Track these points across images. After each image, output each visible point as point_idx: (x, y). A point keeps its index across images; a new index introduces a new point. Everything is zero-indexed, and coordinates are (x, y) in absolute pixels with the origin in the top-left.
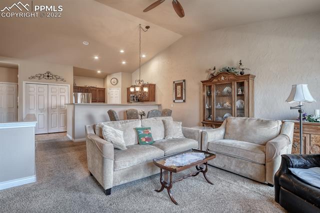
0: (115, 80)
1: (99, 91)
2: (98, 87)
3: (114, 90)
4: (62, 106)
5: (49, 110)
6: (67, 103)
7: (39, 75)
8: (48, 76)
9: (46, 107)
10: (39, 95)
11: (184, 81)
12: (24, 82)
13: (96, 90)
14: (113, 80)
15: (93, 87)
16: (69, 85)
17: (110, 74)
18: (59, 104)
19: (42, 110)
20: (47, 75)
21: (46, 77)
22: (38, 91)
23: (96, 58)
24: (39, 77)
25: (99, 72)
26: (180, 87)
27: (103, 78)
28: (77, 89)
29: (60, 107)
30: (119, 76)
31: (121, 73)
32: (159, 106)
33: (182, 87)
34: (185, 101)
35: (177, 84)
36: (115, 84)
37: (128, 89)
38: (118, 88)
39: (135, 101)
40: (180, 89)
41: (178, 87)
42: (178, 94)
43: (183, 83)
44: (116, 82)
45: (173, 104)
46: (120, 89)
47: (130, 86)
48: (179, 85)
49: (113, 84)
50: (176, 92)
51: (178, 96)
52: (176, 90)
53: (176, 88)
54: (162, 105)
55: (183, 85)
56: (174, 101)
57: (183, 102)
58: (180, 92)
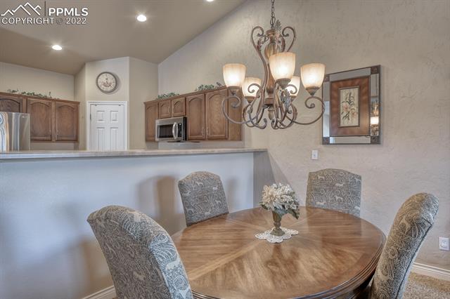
0: (111, 80)
2: (53, 97)
3: (107, 108)
11: (376, 70)
13: (48, 107)
14: (103, 79)
15: (39, 97)
17: (94, 61)
25: (57, 47)
26: (355, 92)
27: (73, 71)
30: (122, 67)
31: (128, 58)
32: (257, 153)
33: (364, 90)
34: (381, 141)
35: (341, 83)
36: (109, 89)
37: (148, 106)
38: (120, 102)
39: (175, 137)
40: (356, 101)
41: (344, 94)
42: (347, 116)
43: (368, 77)
44: (113, 85)
45: (320, 151)
46: (126, 104)
47: (153, 98)
48: (352, 86)
49: (105, 89)
50: (335, 109)
51: (344, 123)
52: (334, 102)
53: (335, 95)
54: (269, 151)
55: (368, 85)
56: (325, 141)
57: (372, 143)
58: (355, 108)
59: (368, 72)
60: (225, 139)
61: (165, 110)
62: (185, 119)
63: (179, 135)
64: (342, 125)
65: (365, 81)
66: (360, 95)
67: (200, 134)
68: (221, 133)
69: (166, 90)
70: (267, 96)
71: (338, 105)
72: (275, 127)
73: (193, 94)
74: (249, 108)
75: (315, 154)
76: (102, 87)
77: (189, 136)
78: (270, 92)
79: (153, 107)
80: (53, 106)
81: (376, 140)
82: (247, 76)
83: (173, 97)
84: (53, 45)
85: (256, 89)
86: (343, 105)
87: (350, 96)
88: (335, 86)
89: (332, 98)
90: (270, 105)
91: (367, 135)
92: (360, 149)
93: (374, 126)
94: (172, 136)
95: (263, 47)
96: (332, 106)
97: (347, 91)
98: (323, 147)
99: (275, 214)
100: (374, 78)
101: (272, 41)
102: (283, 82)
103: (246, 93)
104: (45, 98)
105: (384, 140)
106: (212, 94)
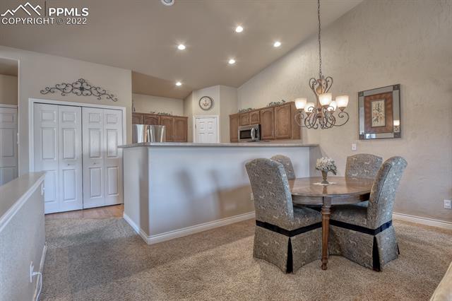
0: (208, 101)
1: (177, 121)
2: (173, 115)
3: (206, 120)
4: (111, 152)
5: (85, 161)
6: (120, 144)
7: (64, 86)
8: (82, 89)
9: (78, 154)
10: (63, 129)
11: (397, 87)
12: (31, 101)
13: (171, 121)
14: (203, 101)
15: (166, 115)
16: (124, 109)
17: (197, 90)
18: (104, 146)
19: (70, 161)
20: (79, 85)
21: (79, 91)
22: (60, 119)
23: (182, 47)
24: (63, 91)
25: (179, 84)
26: (382, 103)
27: (184, 98)
28: (138, 118)
29: (107, 154)
30: (215, 93)
31: (219, 86)
32: (311, 147)
33: (389, 101)
34: (402, 135)
35: (372, 97)
36: (207, 107)
37: (232, 117)
38: (214, 116)
39: (253, 138)
40: (383, 109)
41: (374, 104)
42: (377, 120)
43: (391, 92)
44: (210, 104)
45: (358, 144)
46: (218, 117)
47: (235, 112)
48: (380, 99)
49: (204, 107)
50: (368, 115)
51: (375, 124)
52: (367, 110)
53: (368, 105)
54: (321, 146)
55: (391, 98)
56: (362, 137)
57: (395, 137)
58: (382, 114)
59: (391, 90)
60: (289, 138)
61: (245, 120)
62: (260, 126)
63: (256, 137)
64: (373, 126)
65: (389, 95)
66: (386, 105)
67: (270, 135)
68: (286, 134)
69: (245, 106)
70: (318, 112)
71: (370, 113)
72: (323, 128)
73: (265, 108)
74: (308, 119)
75: (354, 146)
76: (203, 107)
77: (263, 137)
78: (320, 110)
79: (236, 118)
80: (174, 120)
81: (398, 135)
82: (308, 102)
83: (250, 111)
84: (176, 82)
85: (312, 109)
86: (374, 112)
87: (378, 106)
88: (368, 99)
89: (365, 107)
90: (320, 117)
91: (392, 131)
92: (387, 142)
93: (396, 127)
94: (251, 138)
95: (316, 87)
96: (366, 113)
97: (377, 102)
98: (360, 141)
99: (323, 172)
100: (396, 93)
101: (320, 85)
102: (326, 107)
103: (306, 110)
104: (170, 116)
105: (404, 134)
106: (279, 108)
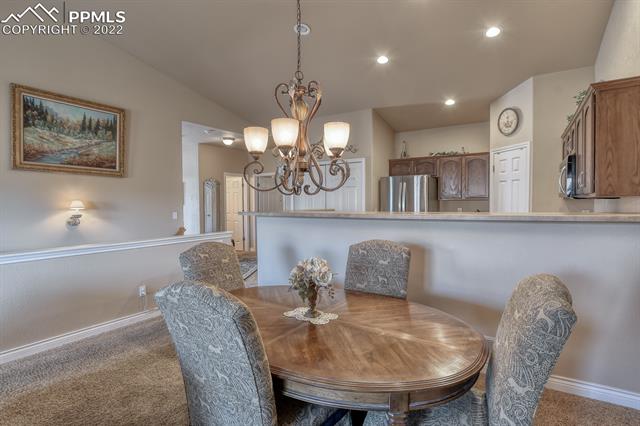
0: (512, 117)
3: (510, 155)
14: (504, 118)
16: (363, 160)
25: (450, 102)
31: (532, 80)
36: (511, 129)
38: (521, 145)
44: (515, 123)
46: (528, 144)
49: (507, 131)
76: (504, 129)
80: (464, 161)
84: (446, 100)
